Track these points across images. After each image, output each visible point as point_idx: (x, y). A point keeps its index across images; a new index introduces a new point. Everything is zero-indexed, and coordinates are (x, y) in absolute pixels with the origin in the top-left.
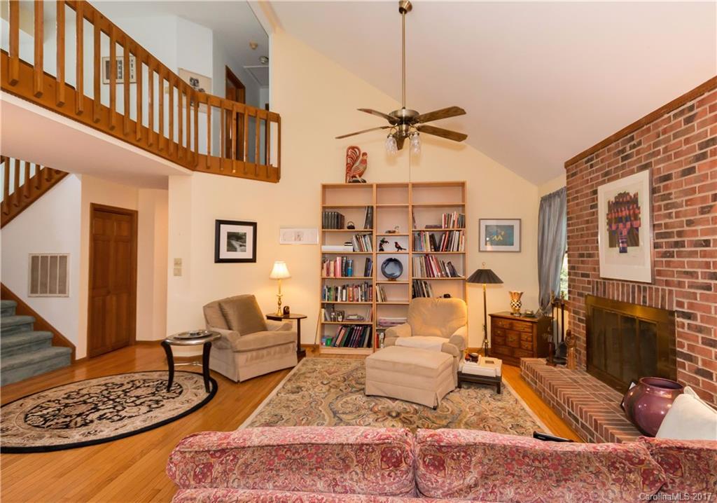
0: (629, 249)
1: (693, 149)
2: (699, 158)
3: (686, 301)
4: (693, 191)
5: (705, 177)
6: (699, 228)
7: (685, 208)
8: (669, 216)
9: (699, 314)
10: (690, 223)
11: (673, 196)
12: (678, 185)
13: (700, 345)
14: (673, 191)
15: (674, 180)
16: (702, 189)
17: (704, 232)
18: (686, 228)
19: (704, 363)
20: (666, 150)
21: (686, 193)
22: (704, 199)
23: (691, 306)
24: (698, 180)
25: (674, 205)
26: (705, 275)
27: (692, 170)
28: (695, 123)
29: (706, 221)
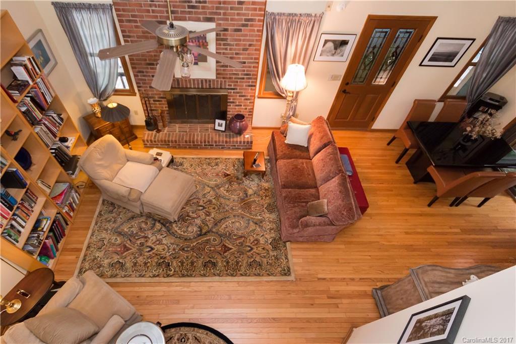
0: (199, 63)
1: (241, 20)
2: (244, 25)
3: (233, 84)
4: (240, 40)
5: (246, 35)
6: (241, 56)
7: (235, 47)
8: (226, 49)
9: (238, 88)
10: (237, 54)
11: (229, 40)
12: (231, 35)
13: (238, 97)
14: (229, 38)
15: (229, 32)
16: (244, 40)
17: (243, 59)
18: (235, 56)
19: (239, 102)
20: (225, 14)
21: (236, 40)
22: (245, 45)
23: (235, 85)
24: (242, 36)
25: (228, 45)
26: (242, 74)
27: (240, 30)
28: (244, 6)
29: (245, 54)
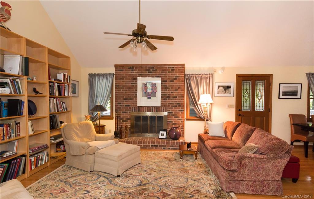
0: (151, 98)
1: (173, 77)
2: (174, 79)
3: (170, 110)
4: (173, 86)
5: (176, 83)
6: (174, 94)
7: (171, 89)
8: (166, 90)
9: (174, 112)
10: (172, 92)
11: (167, 86)
12: (168, 84)
13: (174, 118)
14: (168, 85)
15: (168, 82)
16: (175, 86)
17: (175, 95)
18: (171, 94)
19: (174, 122)
20: (165, 75)
21: (171, 86)
22: (176, 88)
23: (171, 110)
24: (174, 84)
25: (167, 88)
26: (175, 104)
27: (173, 81)
28: (174, 71)
29: (176, 93)
